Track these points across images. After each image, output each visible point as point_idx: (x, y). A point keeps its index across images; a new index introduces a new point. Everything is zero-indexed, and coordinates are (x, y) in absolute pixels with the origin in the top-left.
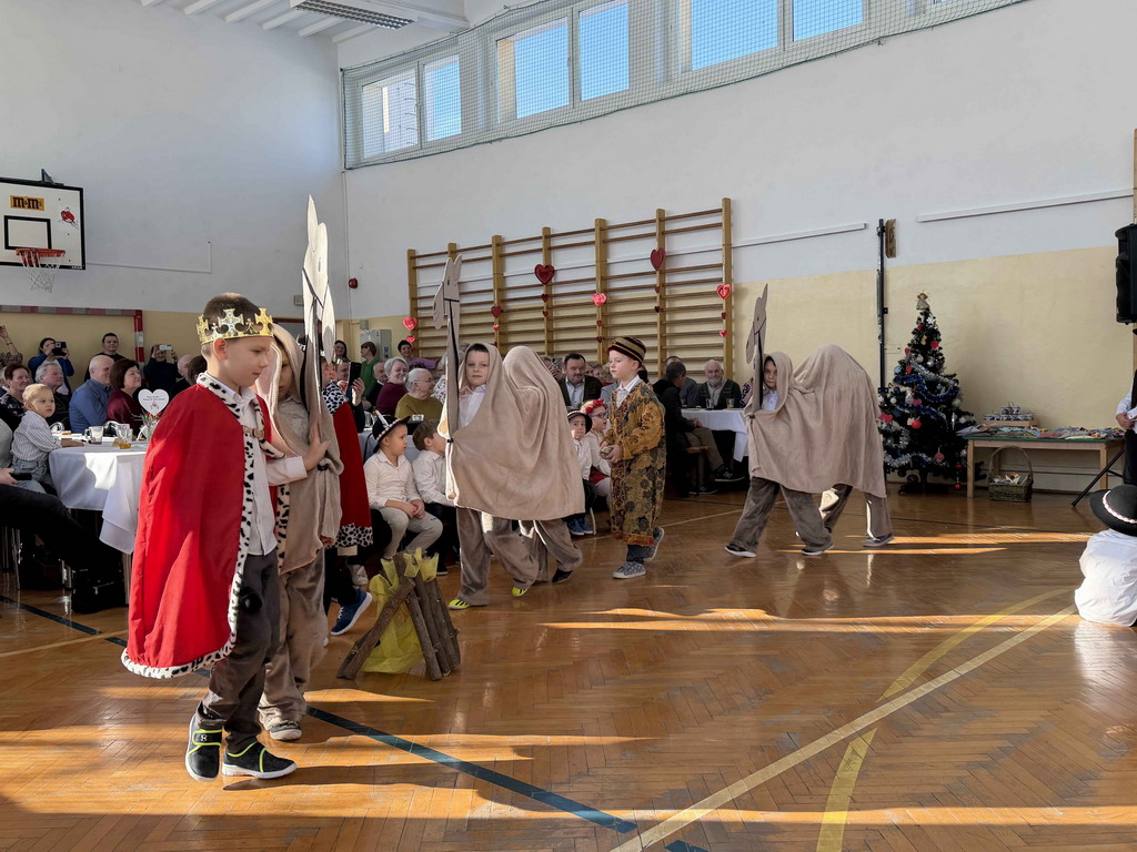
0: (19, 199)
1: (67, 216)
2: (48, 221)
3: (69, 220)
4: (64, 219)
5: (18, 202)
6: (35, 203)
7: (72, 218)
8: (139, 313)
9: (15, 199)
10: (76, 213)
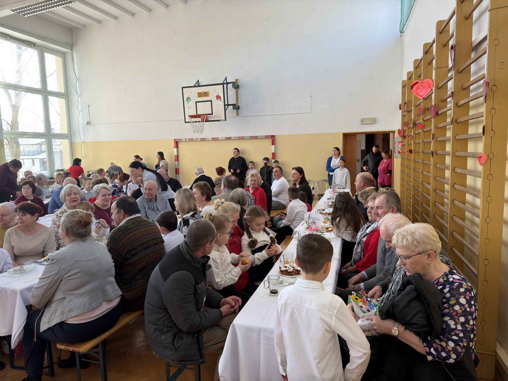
0: (200, 93)
1: (218, 97)
2: (211, 101)
3: (219, 99)
4: (217, 99)
5: (200, 95)
6: (206, 94)
7: (220, 98)
8: (273, 137)
9: (199, 93)
10: (222, 95)
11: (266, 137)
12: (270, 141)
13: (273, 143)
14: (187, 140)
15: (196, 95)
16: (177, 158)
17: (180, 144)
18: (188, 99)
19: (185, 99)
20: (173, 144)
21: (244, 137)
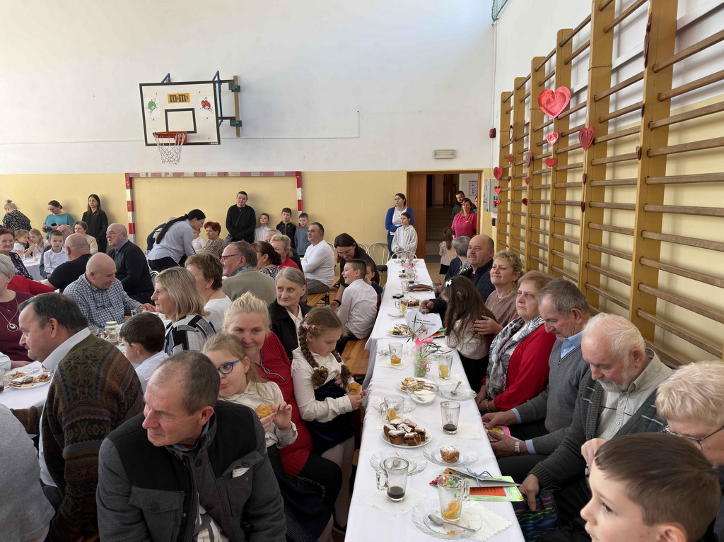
0: (173, 96)
1: (206, 104)
2: (193, 110)
3: (207, 107)
4: (204, 106)
5: (173, 98)
6: (183, 98)
7: (209, 105)
8: (298, 174)
9: (170, 96)
10: (211, 101)
11: (288, 174)
12: (294, 181)
13: (299, 185)
14: (150, 176)
15: (167, 99)
16: (132, 206)
17: (137, 183)
18: (152, 104)
19: (146, 105)
20: (123, 181)
21: (250, 173)
